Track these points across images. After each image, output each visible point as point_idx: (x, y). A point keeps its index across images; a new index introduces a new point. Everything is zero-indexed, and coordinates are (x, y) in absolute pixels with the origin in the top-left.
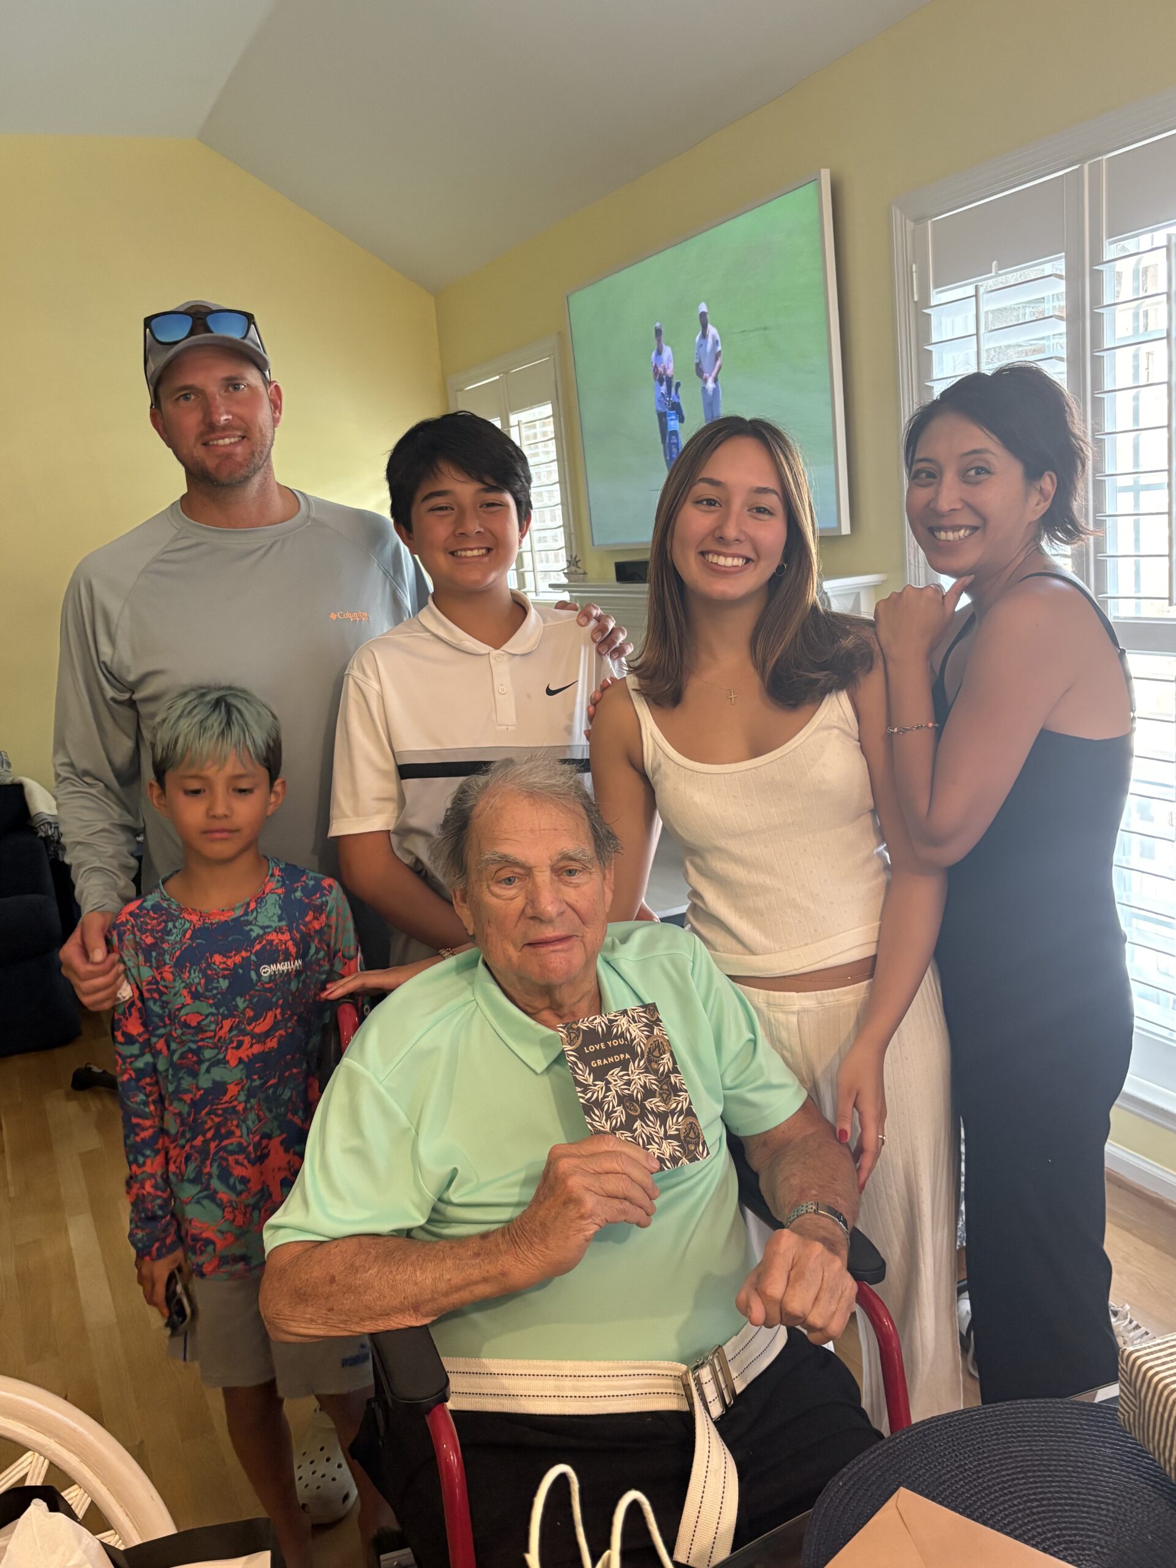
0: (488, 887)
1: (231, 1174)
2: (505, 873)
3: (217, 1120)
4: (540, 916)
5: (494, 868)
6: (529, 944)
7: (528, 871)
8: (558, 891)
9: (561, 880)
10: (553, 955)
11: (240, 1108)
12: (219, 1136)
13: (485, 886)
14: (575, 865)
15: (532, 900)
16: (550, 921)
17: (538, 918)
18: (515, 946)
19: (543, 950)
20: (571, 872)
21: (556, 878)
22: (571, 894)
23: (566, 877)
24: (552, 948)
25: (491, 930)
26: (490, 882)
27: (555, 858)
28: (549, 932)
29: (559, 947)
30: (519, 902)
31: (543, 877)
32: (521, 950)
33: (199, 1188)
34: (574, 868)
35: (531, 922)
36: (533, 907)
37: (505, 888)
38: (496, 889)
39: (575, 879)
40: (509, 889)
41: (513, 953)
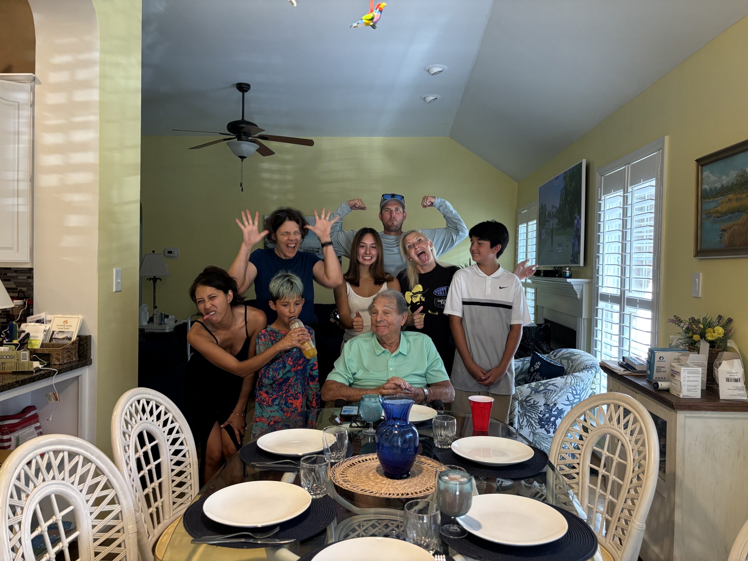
1: (288, 403)
3: (286, 388)
7: (378, 311)
11: (292, 384)
12: (286, 393)
21: (383, 314)
22: (386, 318)
24: (380, 328)
33: (278, 407)
39: (388, 315)
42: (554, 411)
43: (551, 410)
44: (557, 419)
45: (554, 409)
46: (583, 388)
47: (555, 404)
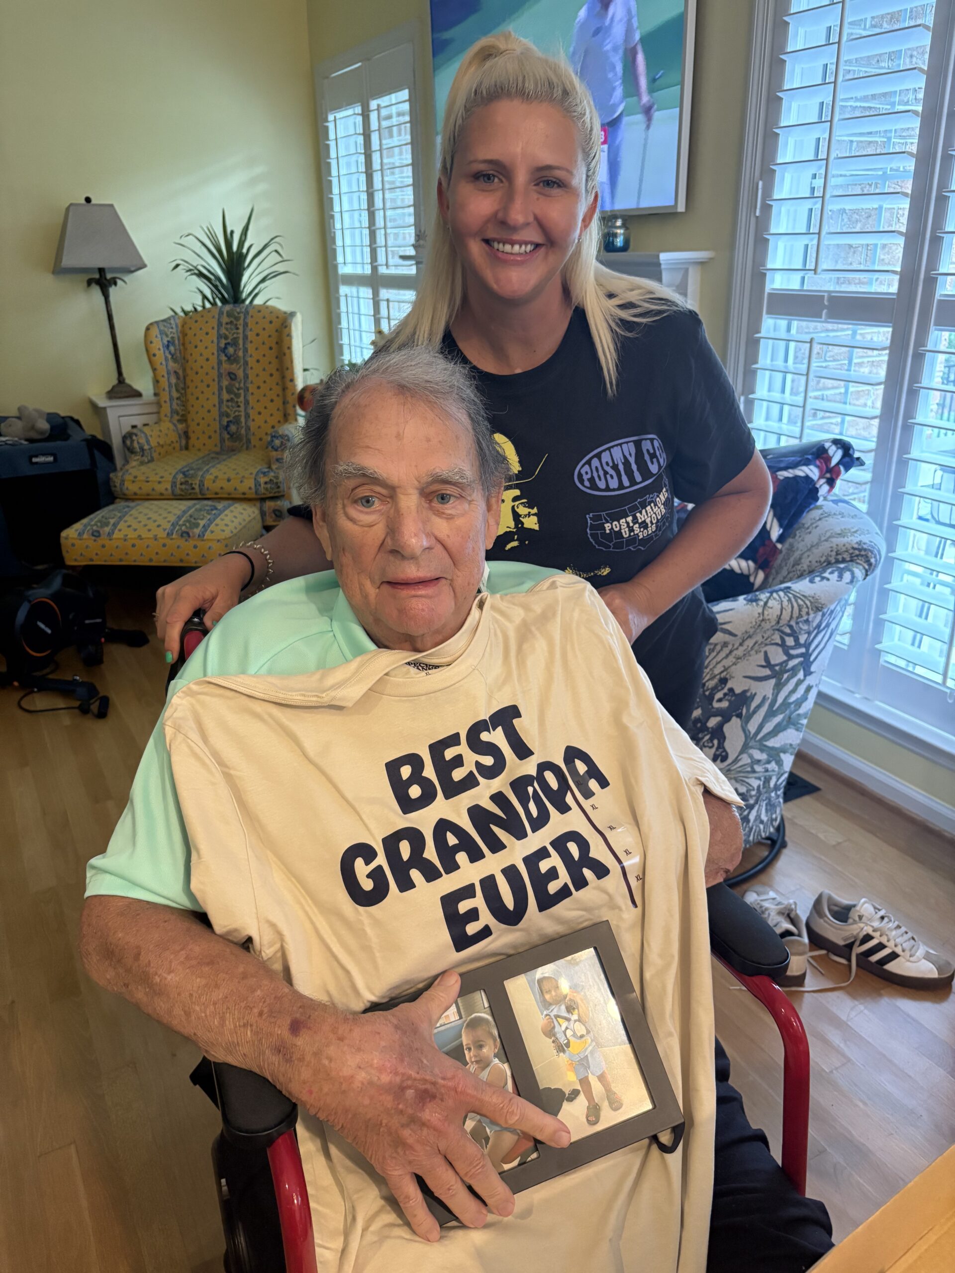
0: (344, 507)
2: (363, 492)
4: (400, 550)
5: (351, 483)
6: (389, 583)
7: (391, 492)
8: (425, 522)
9: (431, 508)
10: (414, 600)
13: (340, 506)
14: (449, 490)
15: (393, 529)
16: (413, 558)
17: (397, 552)
18: (373, 582)
19: (404, 593)
20: (443, 498)
21: (427, 505)
22: (442, 527)
23: (436, 504)
24: (413, 593)
25: (347, 560)
26: (346, 501)
27: (426, 479)
28: (412, 571)
29: (422, 592)
30: (379, 531)
31: (410, 501)
32: (379, 588)
34: (448, 492)
35: (391, 558)
36: (393, 539)
37: (361, 512)
38: (353, 512)
39: (450, 508)
40: (367, 513)
41: (372, 591)
42: (720, 700)
43: (711, 698)
44: (727, 719)
45: (719, 695)
46: (819, 626)
47: (724, 681)
